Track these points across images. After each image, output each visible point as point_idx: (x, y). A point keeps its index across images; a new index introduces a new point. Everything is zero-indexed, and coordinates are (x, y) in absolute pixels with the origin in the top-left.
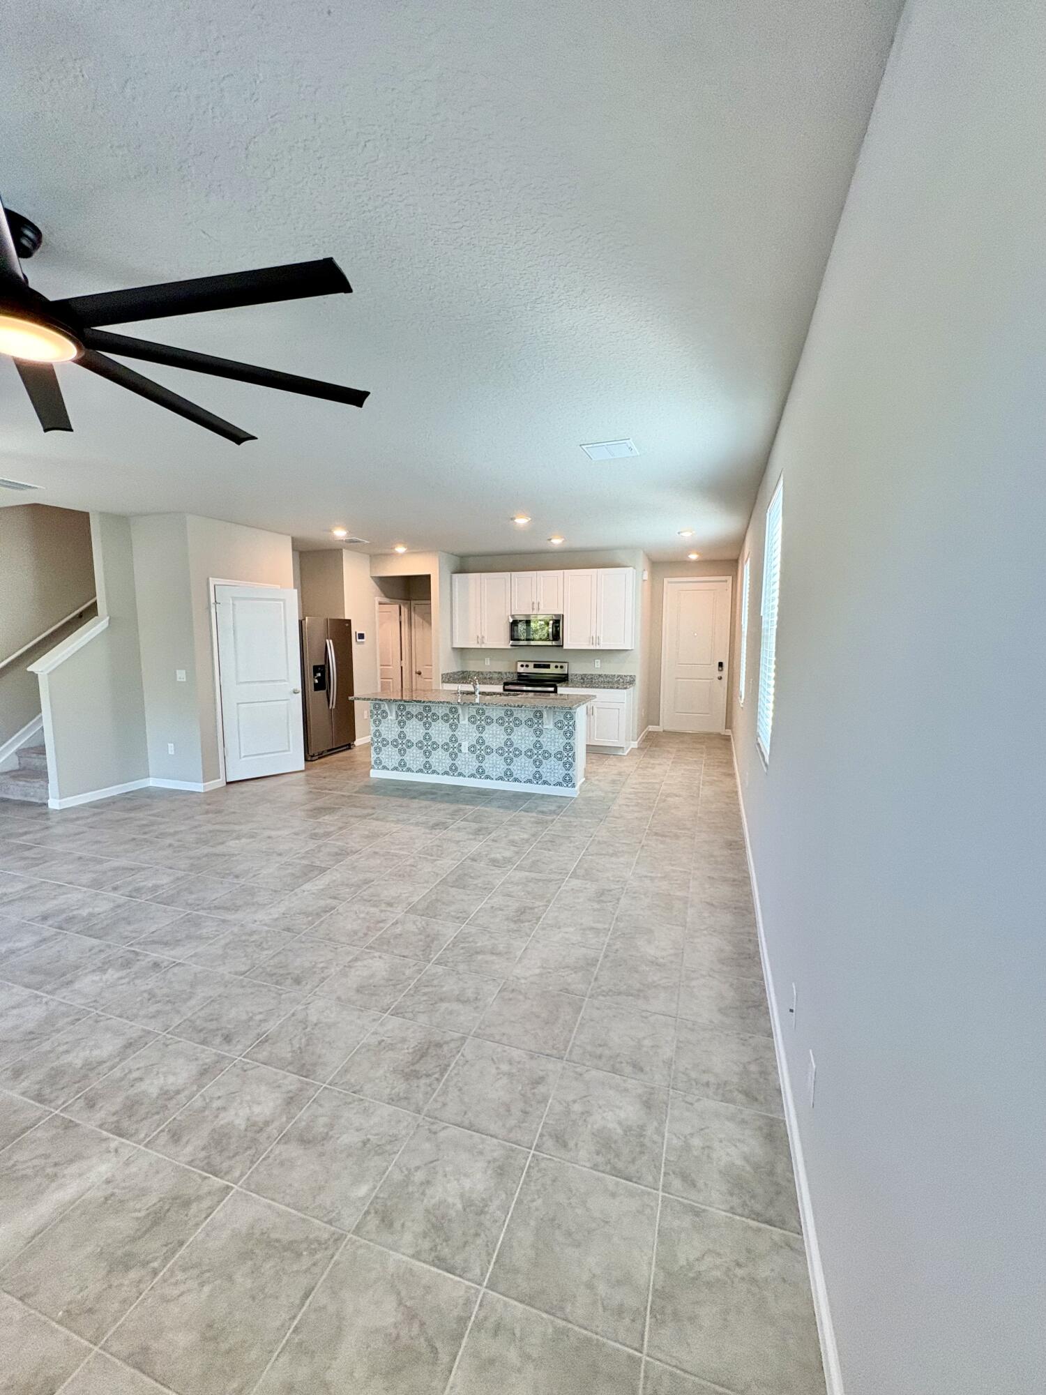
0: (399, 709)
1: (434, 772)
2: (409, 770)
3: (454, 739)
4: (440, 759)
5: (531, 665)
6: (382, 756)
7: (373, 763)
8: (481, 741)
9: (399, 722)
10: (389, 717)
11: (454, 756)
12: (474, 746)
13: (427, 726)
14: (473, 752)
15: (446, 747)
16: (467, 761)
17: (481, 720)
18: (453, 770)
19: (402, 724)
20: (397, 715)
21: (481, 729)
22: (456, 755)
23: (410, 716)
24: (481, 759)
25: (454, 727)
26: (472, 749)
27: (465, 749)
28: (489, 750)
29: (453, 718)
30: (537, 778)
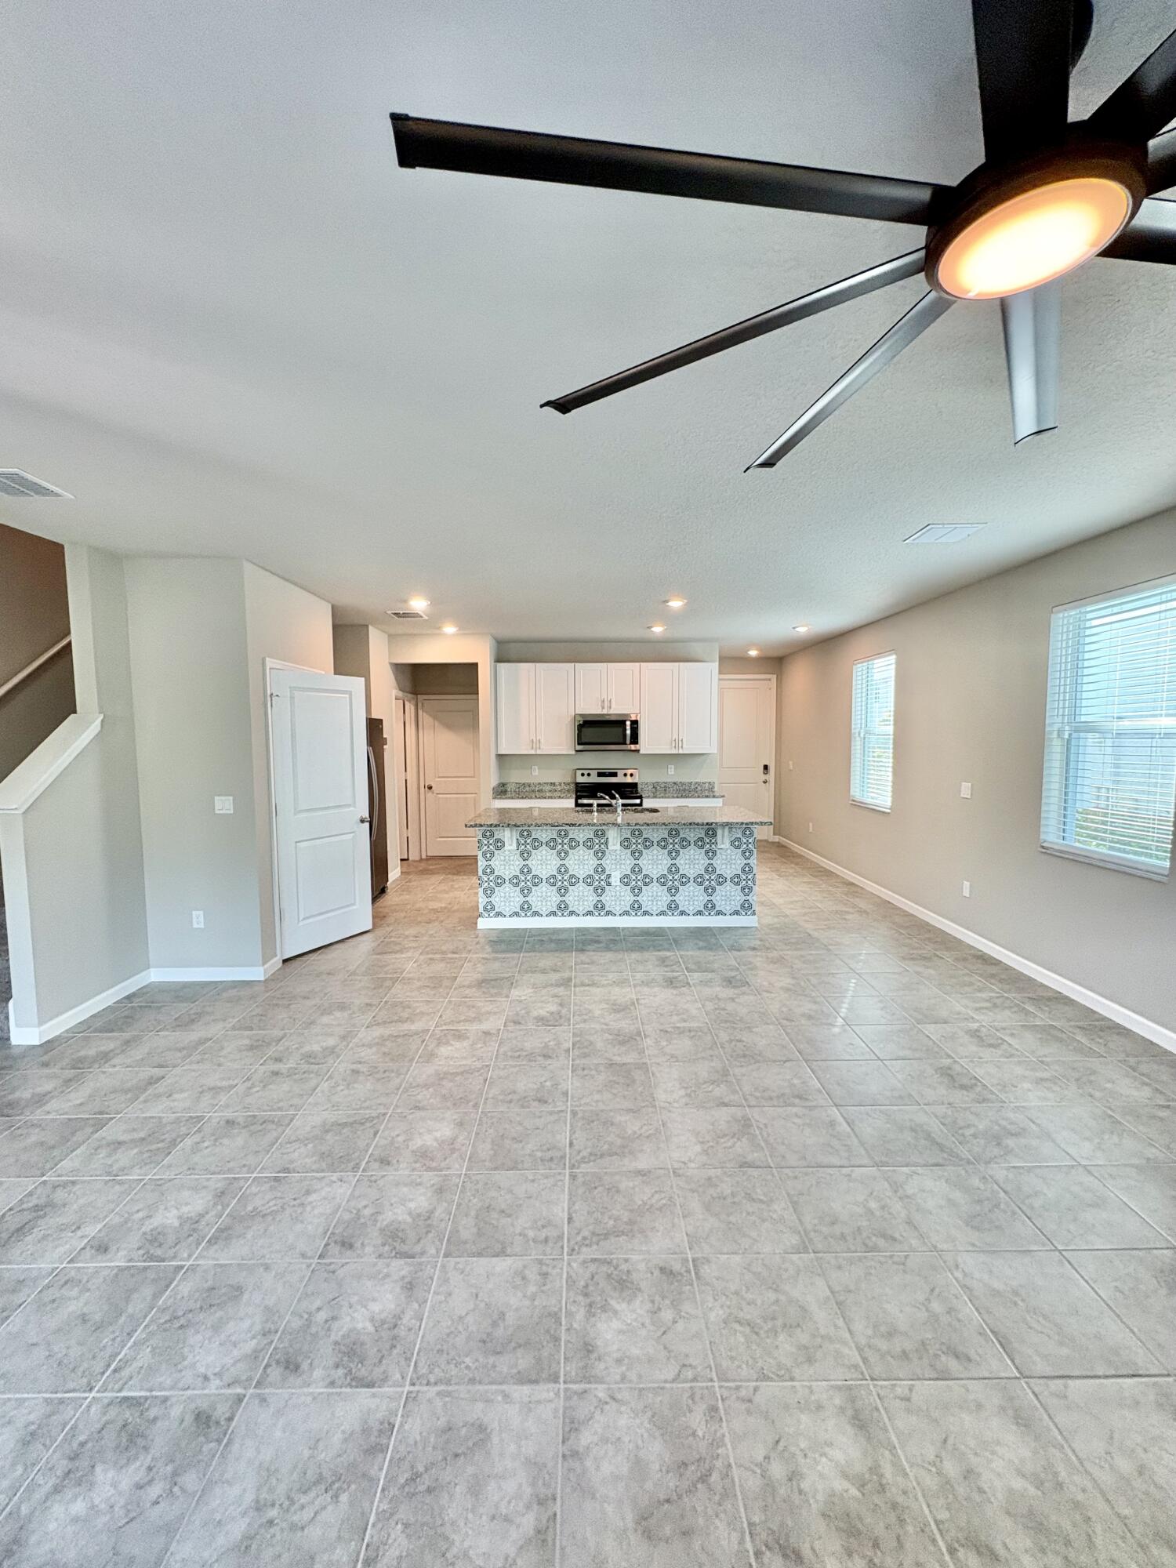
0: (522, 835)
1: (572, 913)
2: (536, 914)
3: (600, 869)
4: (581, 897)
5: (594, 773)
6: (495, 899)
7: (481, 910)
8: (636, 870)
9: (522, 853)
10: (507, 847)
11: (599, 891)
12: (627, 876)
13: (563, 855)
14: (627, 884)
15: (589, 880)
16: (618, 896)
17: (637, 843)
18: (600, 908)
19: (525, 855)
20: (518, 844)
21: (637, 855)
22: (603, 889)
23: (537, 844)
24: (636, 891)
25: (600, 854)
26: (625, 880)
27: (615, 880)
28: (647, 881)
29: (600, 844)
30: (710, 908)
